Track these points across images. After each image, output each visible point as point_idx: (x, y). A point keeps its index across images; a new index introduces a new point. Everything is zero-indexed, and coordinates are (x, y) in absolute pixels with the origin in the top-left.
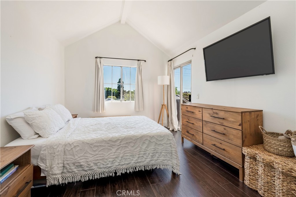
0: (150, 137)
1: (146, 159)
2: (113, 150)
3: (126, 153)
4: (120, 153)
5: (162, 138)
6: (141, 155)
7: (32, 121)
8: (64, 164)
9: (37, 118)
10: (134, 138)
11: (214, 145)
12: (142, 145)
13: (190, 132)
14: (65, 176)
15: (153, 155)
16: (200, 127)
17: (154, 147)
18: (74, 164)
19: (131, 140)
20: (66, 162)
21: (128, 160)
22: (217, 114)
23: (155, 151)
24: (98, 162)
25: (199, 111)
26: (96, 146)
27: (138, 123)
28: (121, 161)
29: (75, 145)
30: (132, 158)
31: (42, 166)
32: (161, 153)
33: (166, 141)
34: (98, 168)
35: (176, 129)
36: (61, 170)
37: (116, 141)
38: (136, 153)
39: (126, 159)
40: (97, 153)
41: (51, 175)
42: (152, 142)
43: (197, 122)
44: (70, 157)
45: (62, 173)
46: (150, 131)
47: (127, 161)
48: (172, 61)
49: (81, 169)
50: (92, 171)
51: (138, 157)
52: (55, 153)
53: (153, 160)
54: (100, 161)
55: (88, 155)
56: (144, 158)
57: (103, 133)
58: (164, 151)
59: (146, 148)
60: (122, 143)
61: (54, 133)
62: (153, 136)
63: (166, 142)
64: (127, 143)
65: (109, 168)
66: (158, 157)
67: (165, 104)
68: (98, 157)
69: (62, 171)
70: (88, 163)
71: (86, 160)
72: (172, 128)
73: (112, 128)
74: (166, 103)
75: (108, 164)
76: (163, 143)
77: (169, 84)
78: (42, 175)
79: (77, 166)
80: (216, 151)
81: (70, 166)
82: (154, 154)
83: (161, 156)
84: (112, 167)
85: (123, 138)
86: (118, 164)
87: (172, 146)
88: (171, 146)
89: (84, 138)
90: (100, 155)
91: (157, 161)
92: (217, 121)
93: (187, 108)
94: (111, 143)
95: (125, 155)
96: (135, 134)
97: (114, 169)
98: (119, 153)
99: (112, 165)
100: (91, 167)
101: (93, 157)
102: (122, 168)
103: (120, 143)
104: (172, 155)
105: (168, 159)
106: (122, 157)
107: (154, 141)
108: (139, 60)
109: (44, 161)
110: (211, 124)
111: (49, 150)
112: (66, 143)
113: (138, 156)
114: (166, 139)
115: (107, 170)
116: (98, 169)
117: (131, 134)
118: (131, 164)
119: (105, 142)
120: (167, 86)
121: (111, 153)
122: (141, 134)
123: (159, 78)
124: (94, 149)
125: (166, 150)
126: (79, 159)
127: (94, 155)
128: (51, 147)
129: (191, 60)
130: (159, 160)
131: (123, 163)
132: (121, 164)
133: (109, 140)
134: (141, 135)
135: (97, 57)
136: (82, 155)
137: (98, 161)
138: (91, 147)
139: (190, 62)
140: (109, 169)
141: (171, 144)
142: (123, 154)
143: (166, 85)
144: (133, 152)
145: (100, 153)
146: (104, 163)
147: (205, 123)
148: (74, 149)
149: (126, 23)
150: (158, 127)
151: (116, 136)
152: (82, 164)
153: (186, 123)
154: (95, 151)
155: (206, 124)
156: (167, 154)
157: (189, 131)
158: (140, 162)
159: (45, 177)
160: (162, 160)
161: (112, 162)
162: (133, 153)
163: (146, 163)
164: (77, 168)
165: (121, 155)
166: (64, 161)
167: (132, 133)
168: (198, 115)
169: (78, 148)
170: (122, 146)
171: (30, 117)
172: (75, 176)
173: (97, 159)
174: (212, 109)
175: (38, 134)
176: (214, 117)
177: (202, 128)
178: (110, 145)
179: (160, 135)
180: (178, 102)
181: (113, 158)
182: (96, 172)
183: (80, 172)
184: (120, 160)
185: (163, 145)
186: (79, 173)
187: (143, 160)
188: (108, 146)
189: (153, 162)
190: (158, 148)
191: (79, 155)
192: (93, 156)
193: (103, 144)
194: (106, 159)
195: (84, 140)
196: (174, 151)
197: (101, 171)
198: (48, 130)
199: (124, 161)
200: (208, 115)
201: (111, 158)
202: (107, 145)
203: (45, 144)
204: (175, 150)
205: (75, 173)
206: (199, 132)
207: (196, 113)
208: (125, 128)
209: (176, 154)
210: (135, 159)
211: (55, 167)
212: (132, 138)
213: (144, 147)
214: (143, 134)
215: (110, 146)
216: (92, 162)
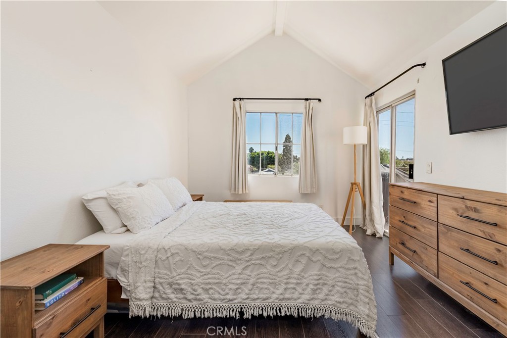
0: (311, 250)
1: (301, 294)
2: (237, 268)
3: (263, 278)
4: (250, 276)
5: (337, 256)
6: (292, 286)
7: (117, 205)
8: (155, 284)
9: (124, 200)
10: (278, 250)
11: (467, 284)
12: (294, 266)
13: (408, 244)
14: (157, 304)
15: (315, 288)
16: (431, 236)
17: (319, 273)
18: (170, 285)
19: (271, 253)
20: (159, 279)
21: (265, 292)
22: (476, 210)
23: (321, 281)
24: (211, 288)
25: (430, 201)
26: (208, 258)
27: (295, 219)
28: (252, 292)
29: (173, 251)
30: (274, 289)
31: (123, 281)
32: (333, 286)
33: (345, 262)
34: (210, 298)
35: (380, 233)
36: (149, 292)
37: (242, 252)
38: (281, 279)
39: (261, 289)
40: (208, 270)
41: (134, 300)
42: (315, 262)
43: (425, 225)
44: (165, 272)
45: (152, 297)
46: (313, 238)
47: (264, 294)
48: (373, 97)
49: (182, 296)
50: (199, 302)
51: (286, 289)
52: (141, 263)
53: (316, 299)
54: (214, 287)
55: (194, 273)
56: (297, 293)
57: (224, 234)
58: (340, 284)
59: (301, 271)
60: (254, 257)
61: (149, 226)
62: (317, 250)
63: (346, 264)
64: (263, 258)
65: (230, 302)
66: (327, 295)
67: (357, 181)
68: (209, 278)
69: (151, 294)
70: (194, 287)
71: (190, 281)
72: (371, 230)
73: (245, 224)
74: (359, 180)
75: (228, 294)
76: (339, 265)
77: (365, 142)
78: (123, 296)
79: (175, 290)
80: (471, 299)
81: (164, 288)
82: (318, 286)
83: (332, 293)
84: (235, 301)
85: (255, 247)
86: (246, 297)
87: (360, 275)
88: (356, 274)
89: (189, 241)
90: (213, 276)
91: (326, 302)
92: (475, 228)
93: (402, 192)
94: (233, 255)
95: (260, 280)
96: (279, 242)
97: (239, 305)
98: (248, 275)
99: (235, 297)
100: (198, 295)
101: (202, 278)
102: (253, 304)
103: (249, 256)
104: (358, 295)
105: (350, 301)
106: (253, 285)
107: (319, 260)
108: (307, 100)
109: (125, 273)
110: (458, 233)
111: (133, 255)
112: (160, 247)
113: (284, 286)
114: (347, 259)
115: (227, 305)
116: (210, 300)
117: (273, 241)
118: (270, 300)
119: (222, 251)
120: (364, 146)
121: (234, 274)
122: (293, 242)
123: (346, 130)
124: (204, 264)
125: (346, 282)
126: (178, 277)
127: (203, 273)
128: (137, 251)
129: (414, 91)
130: (330, 300)
131: (256, 297)
132: (251, 296)
133: (231, 249)
134: (292, 244)
135: (236, 98)
136: (184, 270)
137: (210, 286)
138: (199, 258)
139: (413, 94)
140: (229, 304)
141: (357, 271)
142: (254, 279)
143: (359, 145)
144: (274, 277)
145: (214, 271)
146: (220, 291)
147: (443, 229)
148: (170, 258)
149: (284, 33)
150: (331, 229)
151: (244, 242)
152: (183, 286)
153: (401, 224)
154: (205, 266)
155: (447, 233)
156: (348, 291)
157: (407, 241)
158: (289, 299)
159: (127, 301)
160: (336, 301)
161: (236, 291)
162: (275, 279)
163: (301, 303)
164: (175, 292)
165: (252, 281)
166: (154, 277)
167: (276, 238)
168: (428, 210)
169: (178, 258)
170: (253, 262)
171: (115, 197)
172: (172, 306)
173: (208, 281)
174: (463, 198)
175: (126, 226)
176: (467, 217)
177: (436, 241)
178: (231, 258)
179: (332, 249)
180: (385, 178)
181: (237, 284)
182: (206, 306)
183: (180, 301)
184: (249, 290)
185: (338, 271)
186: (179, 303)
187: (296, 295)
188: (229, 260)
189: (316, 303)
190: (327, 274)
191: (179, 271)
192: (202, 276)
193: (219, 256)
194: (224, 284)
195: (189, 244)
196: (362, 287)
197: (215, 305)
198: (140, 221)
199: (257, 293)
200: (451, 211)
201: (234, 283)
202: (226, 257)
203: (128, 245)
204: (364, 285)
205: (173, 302)
206: (429, 248)
207: (423, 206)
208: (267, 226)
209: (367, 294)
210: (278, 292)
211: (140, 286)
212: (274, 249)
213: (298, 270)
214: (296, 243)
215: (231, 261)
216: (199, 286)
